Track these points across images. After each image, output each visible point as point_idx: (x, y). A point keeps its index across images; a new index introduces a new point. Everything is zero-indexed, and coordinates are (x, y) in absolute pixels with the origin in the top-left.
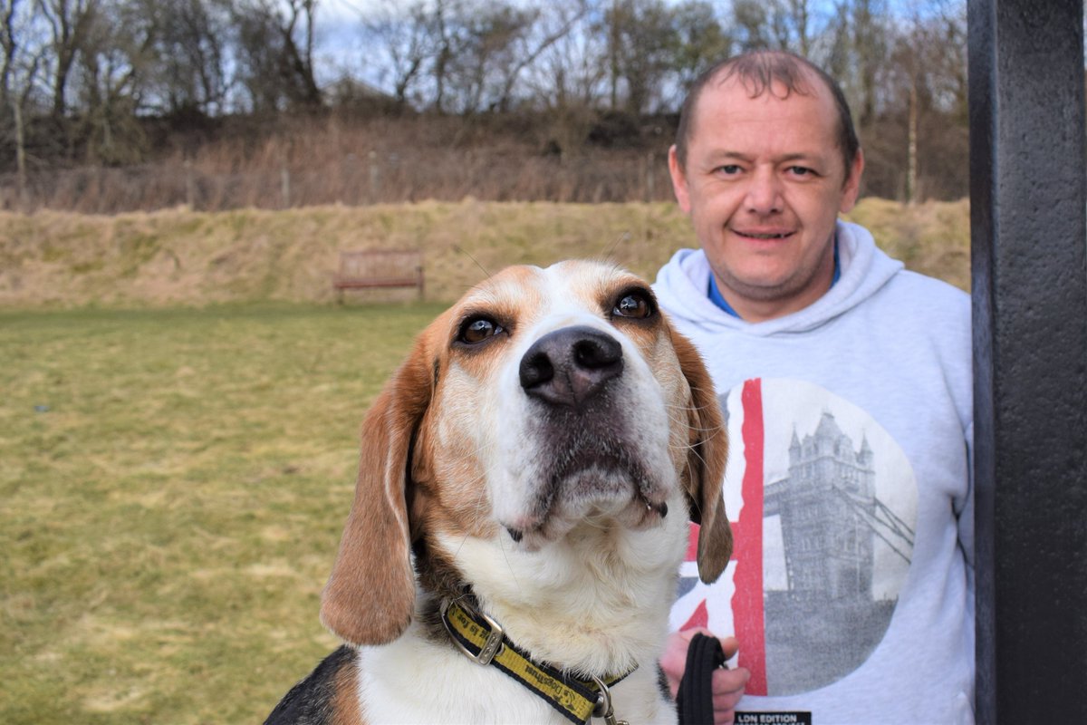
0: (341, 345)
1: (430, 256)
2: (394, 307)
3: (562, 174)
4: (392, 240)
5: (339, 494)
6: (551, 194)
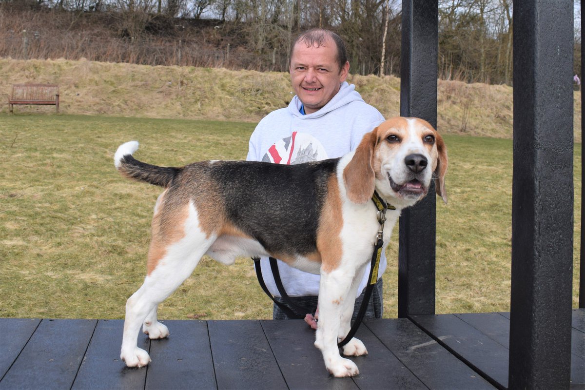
0: (22, 134)
1: (62, 89)
2: (42, 115)
3: (131, 47)
4: (39, 80)
5: (39, 207)
6: (124, 58)
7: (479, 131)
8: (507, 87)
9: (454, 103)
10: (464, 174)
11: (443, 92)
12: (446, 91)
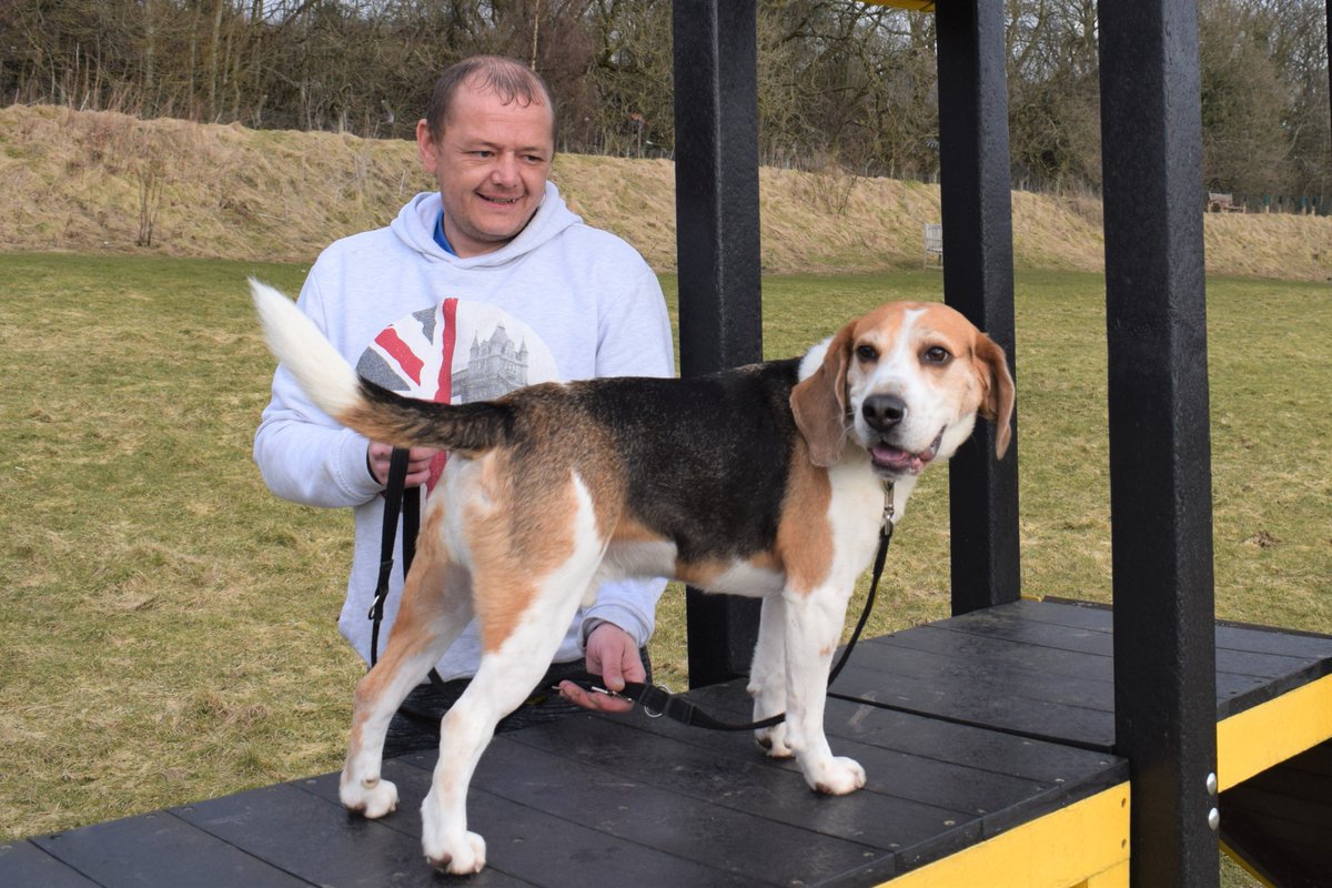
7: (185, 242)
8: (243, 128)
9: (113, 171)
10: (224, 357)
11: (79, 141)
12: (88, 137)
